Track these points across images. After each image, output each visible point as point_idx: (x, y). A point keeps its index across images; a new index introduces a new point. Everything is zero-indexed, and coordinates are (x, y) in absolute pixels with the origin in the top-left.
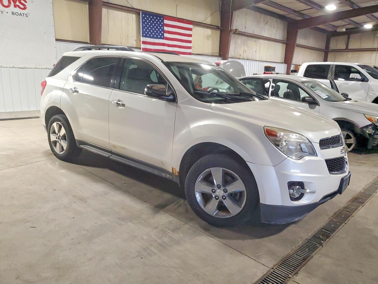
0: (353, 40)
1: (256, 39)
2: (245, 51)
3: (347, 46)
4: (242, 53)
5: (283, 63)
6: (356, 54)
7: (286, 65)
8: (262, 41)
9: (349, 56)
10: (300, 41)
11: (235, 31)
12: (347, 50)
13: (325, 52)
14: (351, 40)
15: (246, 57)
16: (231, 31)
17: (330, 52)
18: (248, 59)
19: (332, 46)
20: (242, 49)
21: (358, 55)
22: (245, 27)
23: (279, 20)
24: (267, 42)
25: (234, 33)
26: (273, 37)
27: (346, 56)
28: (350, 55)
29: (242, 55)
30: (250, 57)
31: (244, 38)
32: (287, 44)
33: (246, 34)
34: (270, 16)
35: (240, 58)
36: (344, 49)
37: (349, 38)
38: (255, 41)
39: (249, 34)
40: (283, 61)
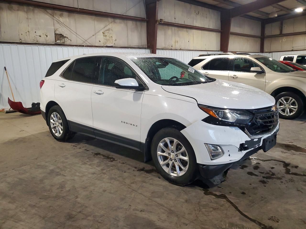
0: (286, 25)
1: (188, 30)
2: (176, 42)
3: (281, 31)
4: (173, 43)
5: (219, 51)
6: (290, 38)
8: (194, 31)
9: (283, 40)
10: (234, 29)
11: (160, 21)
12: (282, 35)
13: (261, 38)
14: (284, 25)
15: (178, 48)
16: (156, 21)
17: (266, 38)
18: (181, 50)
19: (268, 32)
20: (174, 40)
21: (292, 39)
22: (175, 18)
23: (210, 10)
24: (200, 32)
25: (160, 24)
26: (207, 26)
27: (281, 41)
28: (284, 39)
29: (174, 46)
30: (183, 47)
31: (174, 29)
32: (221, 33)
33: (175, 24)
34: (201, 7)
35: (172, 49)
36: (279, 35)
37: (282, 24)
39: (179, 25)
40: (219, 49)
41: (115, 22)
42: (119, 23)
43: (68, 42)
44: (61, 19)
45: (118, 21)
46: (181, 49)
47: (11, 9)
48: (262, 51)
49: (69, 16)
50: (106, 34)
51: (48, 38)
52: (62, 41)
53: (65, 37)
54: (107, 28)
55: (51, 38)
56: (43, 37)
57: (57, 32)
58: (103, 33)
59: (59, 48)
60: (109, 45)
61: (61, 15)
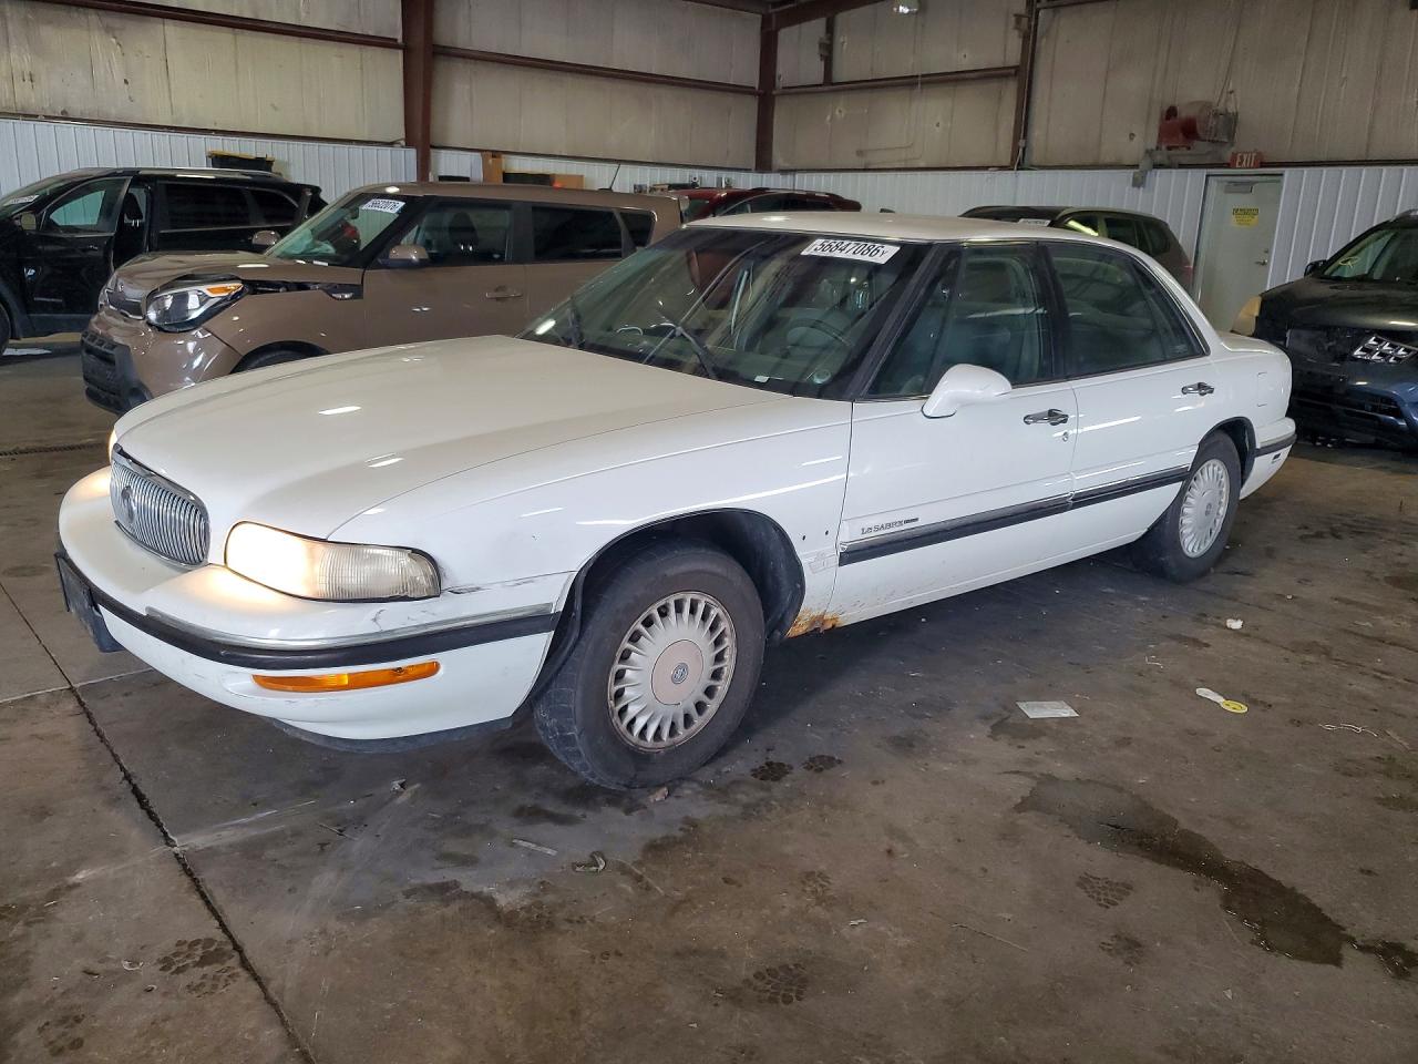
0: (848, 38)
1: (115, 22)
3: (829, 67)
6: (860, 104)
7: (412, 153)
8: (172, 30)
9: (837, 113)
12: (830, 84)
13: (760, 98)
14: (842, 40)
17: (780, 97)
18: (63, 118)
19: (785, 70)
21: (867, 109)
27: (828, 118)
28: (840, 109)
30: (79, 109)
32: (407, 50)
36: (820, 85)
37: (830, 29)
38: (108, 30)
46: (62, 113)
48: (763, 164)
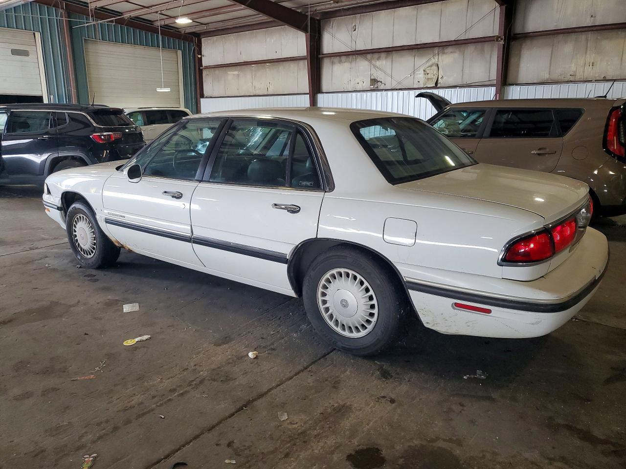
41: (444, 53)
42: (451, 52)
43: (382, 87)
44: (378, 63)
45: (450, 49)
46: (605, 78)
47: (340, 62)
49: (386, 58)
50: (428, 72)
51: (364, 85)
52: (375, 86)
53: (379, 81)
54: (430, 63)
55: (367, 84)
56: (361, 83)
57: (373, 78)
58: (424, 71)
59: (374, 93)
60: (429, 86)
61: (378, 59)
